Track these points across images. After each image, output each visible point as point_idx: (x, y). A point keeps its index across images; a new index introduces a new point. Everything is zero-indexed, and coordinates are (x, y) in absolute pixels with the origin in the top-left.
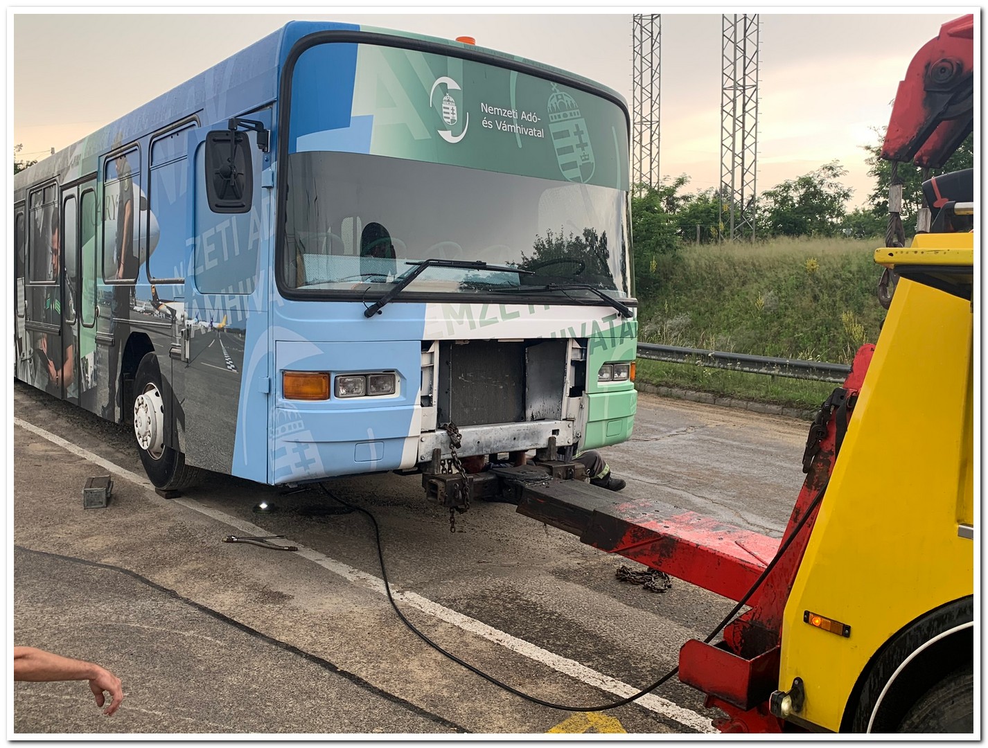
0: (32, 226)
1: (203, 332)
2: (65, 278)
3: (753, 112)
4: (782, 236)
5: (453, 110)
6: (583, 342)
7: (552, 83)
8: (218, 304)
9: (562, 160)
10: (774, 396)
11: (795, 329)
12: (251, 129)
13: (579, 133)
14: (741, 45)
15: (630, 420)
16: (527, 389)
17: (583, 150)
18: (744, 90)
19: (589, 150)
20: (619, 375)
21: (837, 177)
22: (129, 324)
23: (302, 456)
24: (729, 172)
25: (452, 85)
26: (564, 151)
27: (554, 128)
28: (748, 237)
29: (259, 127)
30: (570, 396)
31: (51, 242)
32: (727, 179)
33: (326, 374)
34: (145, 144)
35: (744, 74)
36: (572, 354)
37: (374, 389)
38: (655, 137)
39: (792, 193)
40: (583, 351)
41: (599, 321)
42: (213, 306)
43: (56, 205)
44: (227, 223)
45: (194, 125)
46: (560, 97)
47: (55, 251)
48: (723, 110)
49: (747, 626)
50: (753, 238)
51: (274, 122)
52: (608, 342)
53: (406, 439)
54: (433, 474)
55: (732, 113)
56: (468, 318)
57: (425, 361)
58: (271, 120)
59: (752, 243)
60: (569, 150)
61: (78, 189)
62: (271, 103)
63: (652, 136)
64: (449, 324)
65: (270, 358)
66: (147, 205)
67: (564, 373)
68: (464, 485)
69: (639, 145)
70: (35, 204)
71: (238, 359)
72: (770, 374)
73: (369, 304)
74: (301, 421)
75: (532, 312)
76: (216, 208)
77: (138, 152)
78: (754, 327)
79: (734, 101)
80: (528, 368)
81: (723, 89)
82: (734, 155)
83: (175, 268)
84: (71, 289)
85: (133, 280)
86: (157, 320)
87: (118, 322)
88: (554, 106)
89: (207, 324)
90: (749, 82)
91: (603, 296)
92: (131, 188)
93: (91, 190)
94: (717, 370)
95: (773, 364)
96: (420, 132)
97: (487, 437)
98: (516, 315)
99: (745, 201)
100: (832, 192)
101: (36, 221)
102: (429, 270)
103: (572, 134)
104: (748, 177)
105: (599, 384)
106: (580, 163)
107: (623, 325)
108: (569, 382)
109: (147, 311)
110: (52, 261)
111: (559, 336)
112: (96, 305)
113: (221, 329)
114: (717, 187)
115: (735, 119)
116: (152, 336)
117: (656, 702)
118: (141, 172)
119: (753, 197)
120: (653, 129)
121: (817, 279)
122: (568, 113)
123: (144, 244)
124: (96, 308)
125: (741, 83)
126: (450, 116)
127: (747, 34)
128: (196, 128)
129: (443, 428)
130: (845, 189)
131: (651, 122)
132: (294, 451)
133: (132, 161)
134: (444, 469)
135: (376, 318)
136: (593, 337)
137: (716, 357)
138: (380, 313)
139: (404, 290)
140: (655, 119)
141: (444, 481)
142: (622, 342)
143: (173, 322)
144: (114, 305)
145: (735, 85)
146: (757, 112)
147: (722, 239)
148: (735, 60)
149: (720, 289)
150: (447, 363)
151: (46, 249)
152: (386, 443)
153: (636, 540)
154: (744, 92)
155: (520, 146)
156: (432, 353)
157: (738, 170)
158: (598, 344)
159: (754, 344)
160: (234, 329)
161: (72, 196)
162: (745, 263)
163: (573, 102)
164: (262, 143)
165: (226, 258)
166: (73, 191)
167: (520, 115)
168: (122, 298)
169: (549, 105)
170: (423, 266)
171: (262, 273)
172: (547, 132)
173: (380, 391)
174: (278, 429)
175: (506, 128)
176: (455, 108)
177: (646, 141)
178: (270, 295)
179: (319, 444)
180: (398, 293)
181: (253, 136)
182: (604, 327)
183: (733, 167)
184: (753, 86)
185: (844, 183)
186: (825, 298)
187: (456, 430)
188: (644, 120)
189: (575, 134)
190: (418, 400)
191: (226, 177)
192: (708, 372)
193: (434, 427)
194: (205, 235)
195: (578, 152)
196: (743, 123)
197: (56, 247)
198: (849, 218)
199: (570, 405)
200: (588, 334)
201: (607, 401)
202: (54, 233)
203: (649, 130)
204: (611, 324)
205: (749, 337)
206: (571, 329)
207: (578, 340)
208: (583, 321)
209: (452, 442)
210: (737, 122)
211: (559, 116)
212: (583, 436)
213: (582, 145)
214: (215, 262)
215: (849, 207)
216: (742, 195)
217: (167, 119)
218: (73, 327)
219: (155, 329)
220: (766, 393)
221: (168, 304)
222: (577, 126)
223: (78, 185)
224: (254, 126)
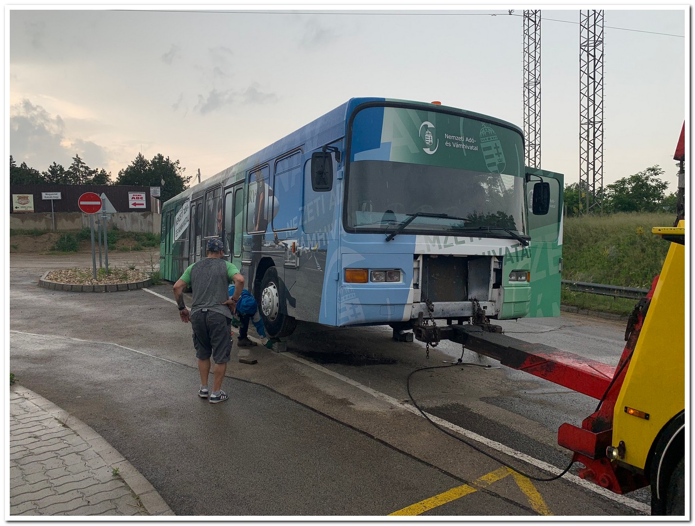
0: (206, 209)
1: (306, 252)
2: (224, 234)
3: (600, 137)
4: (620, 212)
5: (430, 138)
6: (500, 258)
7: (482, 123)
8: (314, 238)
9: (488, 161)
10: (616, 309)
11: (630, 269)
12: (333, 151)
13: (497, 148)
14: (592, 98)
15: (527, 303)
16: (469, 284)
17: (499, 156)
18: (594, 124)
19: (502, 156)
20: (521, 278)
21: (657, 176)
22: (261, 254)
23: (354, 311)
24: (585, 173)
25: (430, 125)
26: (488, 157)
27: (483, 146)
28: (599, 212)
29: (336, 150)
30: (493, 288)
31: (217, 216)
32: (584, 178)
33: (367, 270)
34: (272, 164)
35: (594, 115)
36: (494, 265)
37: (389, 279)
38: (538, 153)
39: (627, 186)
40: (500, 263)
41: (509, 247)
42: (311, 239)
43: (221, 197)
44: (319, 198)
45: (300, 152)
46: (486, 129)
47: (219, 221)
48: (580, 137)
49: (595, 420)
50: (601, 213)
51: (343, 147)
52: (515, 259)
53: (406, 305)
54: (419, 325)
55: (586, 138)
56: (438, 243)
57: (415, 265)
58: (342, 146)
59: (601, 217)
60: (492, 156)
61: (234, 188)
62: (342, 138)
63: (535, 153)
64: (428, 246)
65: (339, 262)
66: (272, 193)
67: (490, 275)
68: (436, 332)
69: (528, 159)
70: (209, 197)
71: (323, 264)
72: (613, 296)
73: (388, 235)
74: (354, 293)
75: (472, 241)
76: (316, 189)
77: (268, 168)
78: (603, 268)
79: (588, 131)
80: (469, 272)
81: (581, 124)
82: (588, 163)
83: (288, 223)
84: (228, 239)
85: (264, 231)
86: (278, 250)
87: (255, 253)
88: (483, 134)
89: (308, 248)
90: (597, 119)
91: (511, 233)
92: (263, 186)
93: (241, 188)
94: (580, 293)
95: (614, 290)
96: (414, 149)
97: (448, 308)
98: (463, 242)
99: (596, 191)
100: (654, 184)
101: (208, 207)
102: (418, 218)
103: (493, 148)
104: (598, 177)
105: (509, 282)
106: (497, 163)
107: (523, 250)
108: (493, 281)
109: (271, 246)
110: (217, 226)
111: (487, 254)
112: (242, 245)
113: (315, 251)
114: (578, 182)
115: (589, 142)
116: (273, 258)
117: (545, 466)
118: (269, 177)
119: (601, 188)
120: (537, 149)
121: (644, 239)
122: (491, 137)
123: (270, 213)
124: (242, 247)
125: (592, 120)
126: (429, 141)
127: (596, 91)
128: (301, 154)
129: (424, 302)
130: (663, 182)
131: (535, 144)
132: (350, 308)
133: (265, 172)
134: (424, 324)
135: (391, 242)
136: (506, 255)
137: (579, 285)
138: (393, 239)
139: (405, 228)
140: (537, 143)
141: (425, 329)
142: (522, 260)
143: (286, 250)
144: (253, 244)
145: (588, 121)
146: (602, 137)
147: (581, 214)
148: (588, 107)
149: (581, 244)
150: (426, 268)
151: (215, 220)
152: (396, 306)
153: (532, 362)
154: (594, 126)
155: (465, 155)
156: (419, 261)
157: (591, 173)
158: (508, 260)
159: (603, 278)
160: (322, 250)
161: (230, 192)
162: (597, 229)
163: (494, 132)
164: (337, 158)
165: (318, 215)
166: (231, 189)
167: (465, 140)
168: (258, 241)
169: (481, 133)
170: (414, 216)
171: (336, 222)
172: (479, 148)
173: (392, 280)
174: (342, 298)
175: (458, 146)
176: (432, 137)
177: (532, 155)
178: (340, 232)
179: (363, 306)
180: (403, 230)
181: (333, 155)
182: (512, 250)
183: (588, 171)
184: (600, 122)
185: (662, 178)
186: (649, 250)
187: (431, 303)
188: (531, 144)
189: (495, 148)
190: (412, 285)
191: (320, 174)
192: (573, 294)
193: (419, 300)
194: (308, 205)
195: (496, 157)
196: (594, 144)
197: (220, 218)
198: (668, 199)
199: (493, 293)
200: (503, 254)
201: (514, 292)
202: (219, 212)
203: (534, 150)
204: (516, 249)
205: (600, 274)
206: (493, 251)
207: (497, 257)
208: (501, 247)
209: (429, 308)
210: (590, 143)
211: (486, 139)
212: (501, 311)
213: (498, 154)
214: (313, 218)
215: (667, 193)
216: (594, 187)
217: (285, 150)
218: (228, 258)
219: (275, 255)
220: (611, 307)
221: (283, 241)
222: (496, 144)
223: (234, 186)
224: (334, 149)
